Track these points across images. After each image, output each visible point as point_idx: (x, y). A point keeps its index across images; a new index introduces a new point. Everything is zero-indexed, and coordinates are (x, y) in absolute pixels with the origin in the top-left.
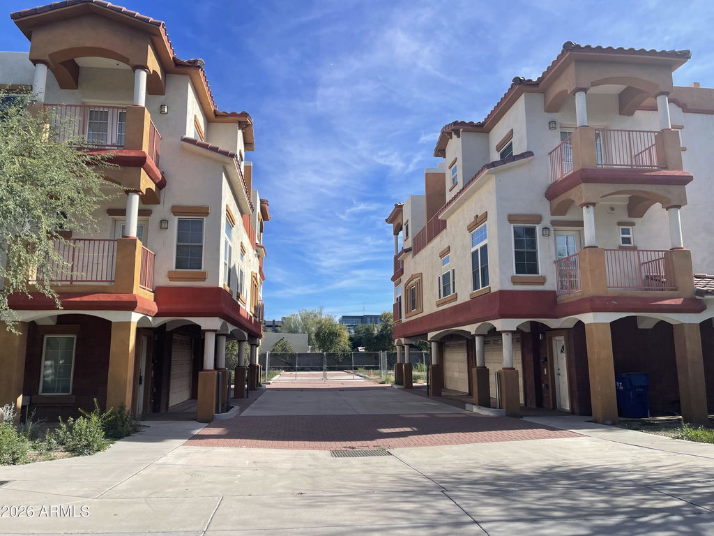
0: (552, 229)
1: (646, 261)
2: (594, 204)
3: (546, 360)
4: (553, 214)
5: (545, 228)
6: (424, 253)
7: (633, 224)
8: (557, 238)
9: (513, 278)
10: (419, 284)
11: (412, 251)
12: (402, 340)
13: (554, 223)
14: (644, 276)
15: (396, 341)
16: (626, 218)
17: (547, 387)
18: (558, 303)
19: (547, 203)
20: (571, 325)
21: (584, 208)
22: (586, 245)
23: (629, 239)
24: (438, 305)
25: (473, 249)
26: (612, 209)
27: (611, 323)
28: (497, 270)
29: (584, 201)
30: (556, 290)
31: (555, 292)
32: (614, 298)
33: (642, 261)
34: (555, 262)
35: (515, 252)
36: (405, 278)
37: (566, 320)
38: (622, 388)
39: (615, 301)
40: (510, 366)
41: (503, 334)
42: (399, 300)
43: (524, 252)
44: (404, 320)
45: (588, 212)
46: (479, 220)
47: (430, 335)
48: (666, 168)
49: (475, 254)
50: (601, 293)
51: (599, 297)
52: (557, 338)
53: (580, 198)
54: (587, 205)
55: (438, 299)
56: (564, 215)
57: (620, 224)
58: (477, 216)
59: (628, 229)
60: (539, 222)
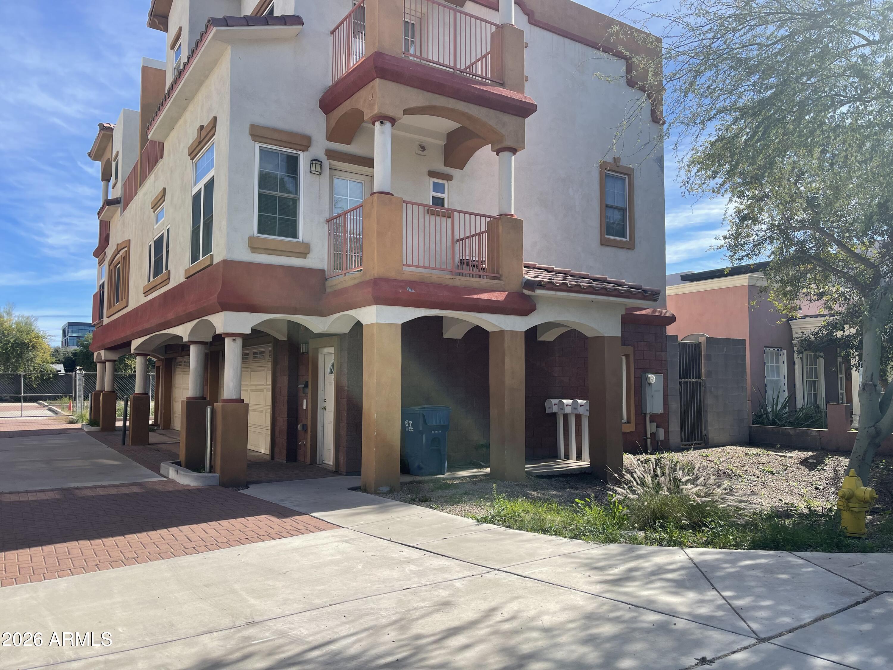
0: (326, 163)
1: (462, 236)
2: (393, 121)
3: (306, 386)
4: (330, 138)
5: (315, 161)
6: (134, 205)
7: (449, 178)
8: (336, 181)
9: (251, 239)
10: (126, 259)
11: (122, 205)
12: (102, 352)
13: (331, 154)
14: (457, 260)
15: (95, 354)
16: (440, 167)
17: (305, 427)
18: (328, 290)
19: (322, 117)
20: (345, 329)
21: (377, 124)
22: (374, 191)
23: (443, 200)
24: (146, 293)
25: (195, 190)
26: (423, 148)
27: (404, 325)
28: (224, 223)
29: (376, 111)
30: (326, 268)
31: (323, 271)
32: (411, 283)
33: (457, 237)
34: (328, 221)
35: (260, 195)
36: (110, 251)
37: (338, 318)
38: (411, 429)
39: (412, 288)
40: (234, 397)
41: (227, 340)
42: (102, 287)
43: (275, 197)
44: (106, 321)
45: (383, 133)
46: (204, 133)
47: (135, 343)
48: (502, 85)
49: (196, 198)
50: (393, 274)
51: (387, 280)
52: (326, 350)
53: (371, 106)
54: (383, 119)
55: (147, 282)
56: (349, 144)
57: (432, 174)
58: (202, 127)
59: (443, 185)
60: (305, 148)
